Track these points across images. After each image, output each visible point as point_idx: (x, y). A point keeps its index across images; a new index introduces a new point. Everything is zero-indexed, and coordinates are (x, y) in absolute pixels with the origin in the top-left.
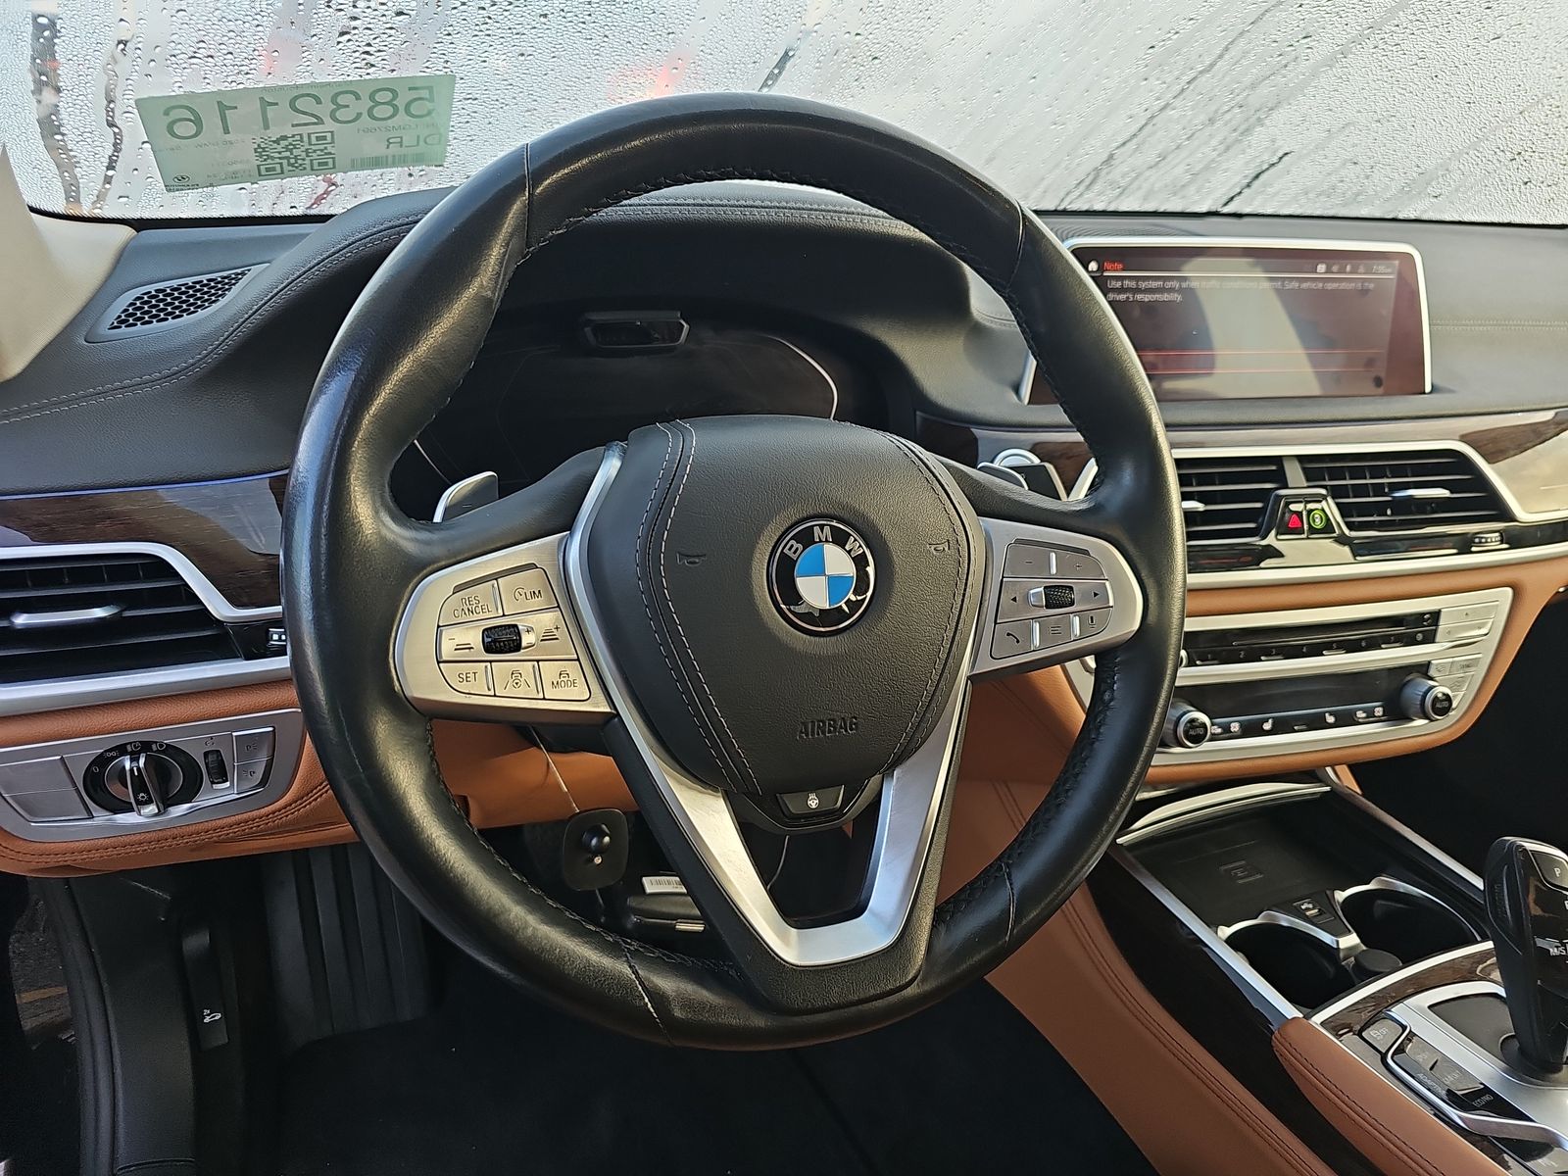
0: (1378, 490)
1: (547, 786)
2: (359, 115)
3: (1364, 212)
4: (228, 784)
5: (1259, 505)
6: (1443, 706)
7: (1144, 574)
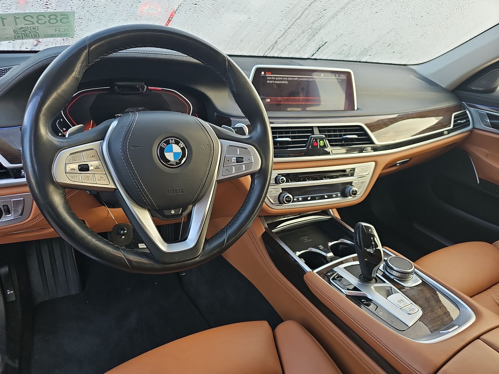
0: (341, 136)
1: (109, 218)
2: (46, 22)
3: (351, 59)
4: (11, 215)
5: (306, 139)
6: (355, 193)
7: (261, 154)
